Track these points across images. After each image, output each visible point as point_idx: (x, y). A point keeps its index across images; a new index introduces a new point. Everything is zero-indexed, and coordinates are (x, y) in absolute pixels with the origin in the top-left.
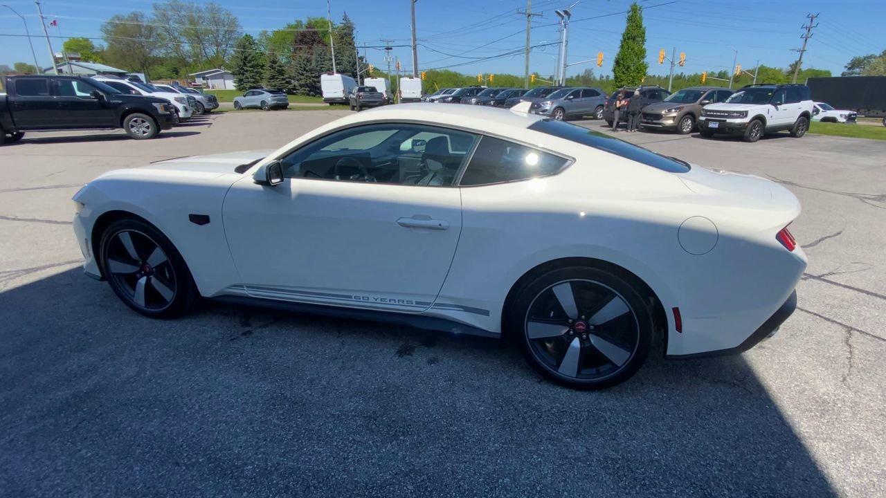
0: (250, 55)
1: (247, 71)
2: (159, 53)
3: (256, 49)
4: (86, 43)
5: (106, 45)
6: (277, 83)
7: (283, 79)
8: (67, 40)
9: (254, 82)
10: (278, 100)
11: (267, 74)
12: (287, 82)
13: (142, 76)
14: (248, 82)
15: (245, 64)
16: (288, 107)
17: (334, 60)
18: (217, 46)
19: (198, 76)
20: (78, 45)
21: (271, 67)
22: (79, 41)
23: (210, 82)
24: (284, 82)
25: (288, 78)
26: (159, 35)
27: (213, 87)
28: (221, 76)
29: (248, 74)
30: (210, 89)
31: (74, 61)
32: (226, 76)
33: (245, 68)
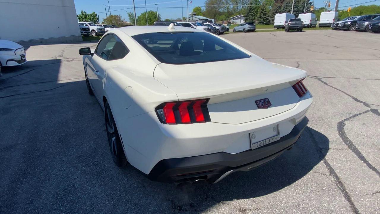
0: (253, 7)
1: (250, 15)
2: (221, 10)
3: (258, 5)
4: (199, 8)
5: (205, 9)
6: (262, 19)
7: (265, 17)
8: (194, 8)
9: (252, 20)
10: (251, 28)
11: (259, 15)
12: (266, 19)
13: (213, 20)
14: (250, 20)
15: (250, 12)
16: (255, 31)
17: (293, 6)
18: (243, 5)
19: (232, 19)
20: (197, 10)
21: (261, 12)
22: (197, 8)
23: (235, 21)
24: (265, 19)
25: (268, 17)
26: (223, 3)
27: (236, 23)
28: (240, 18)
29: (250, 16)
30: (235, 24)
31: (194, 16)
32: (241, 18)
33: (250, 14)
